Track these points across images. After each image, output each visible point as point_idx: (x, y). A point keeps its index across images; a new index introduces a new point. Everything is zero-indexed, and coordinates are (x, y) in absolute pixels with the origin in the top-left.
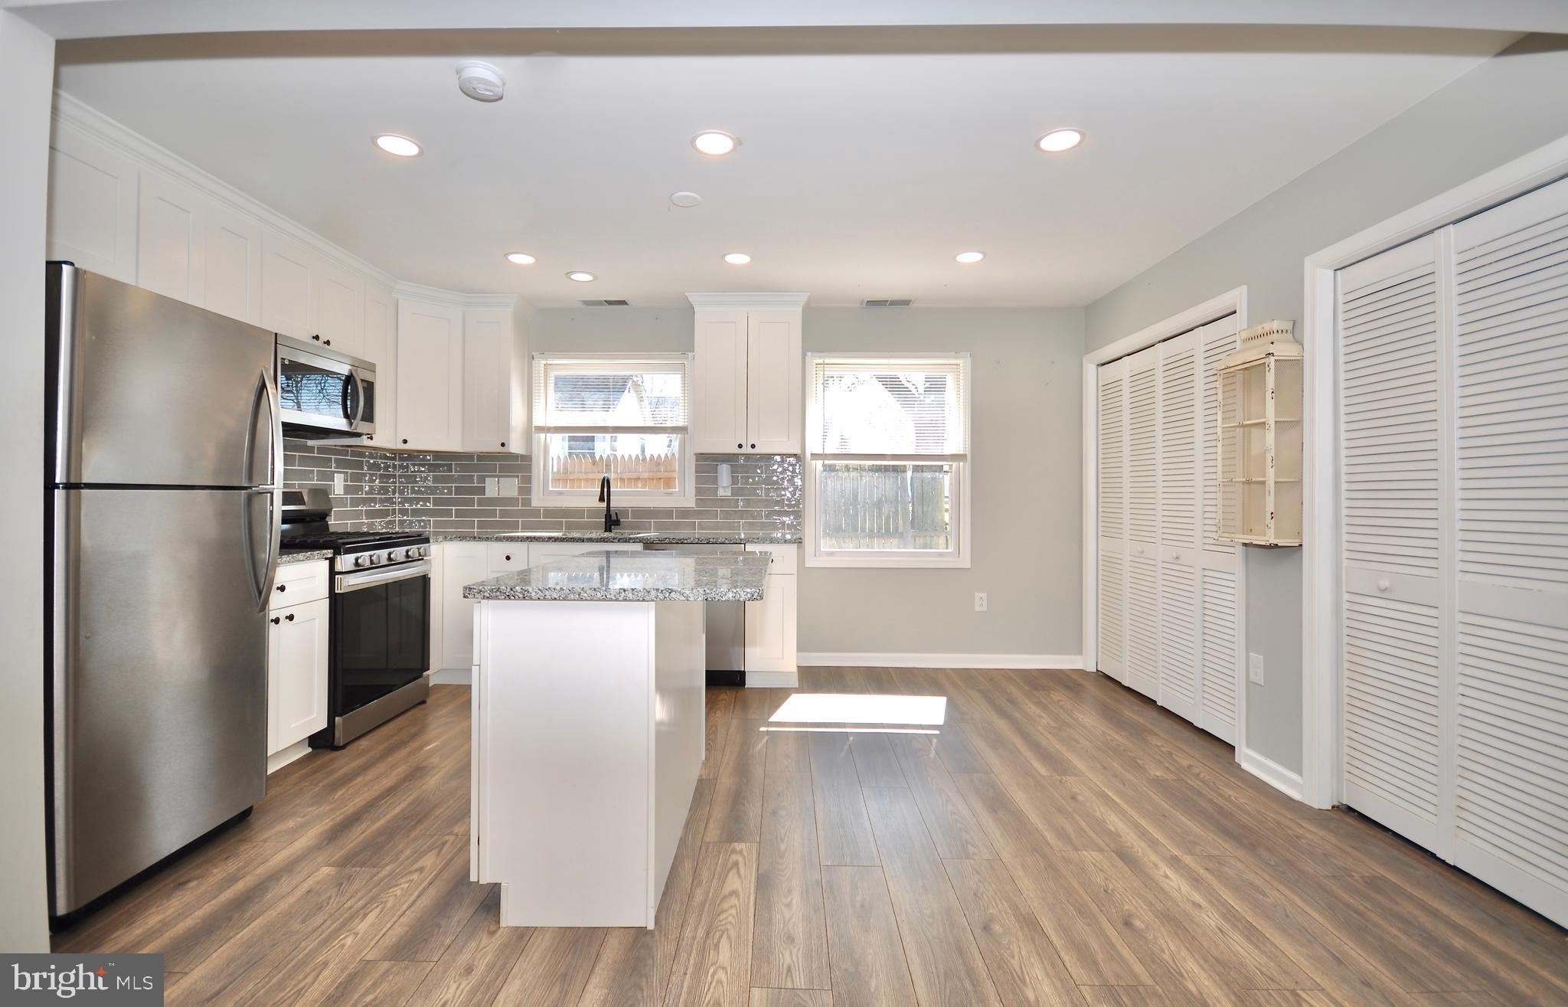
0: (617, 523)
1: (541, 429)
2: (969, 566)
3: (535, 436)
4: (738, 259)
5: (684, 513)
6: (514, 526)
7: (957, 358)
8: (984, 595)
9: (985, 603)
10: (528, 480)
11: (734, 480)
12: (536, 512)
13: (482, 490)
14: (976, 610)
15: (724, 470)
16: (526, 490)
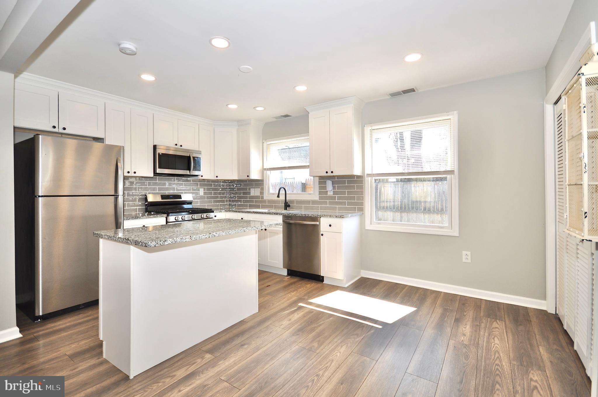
0: (289, 206)
1: (265, 169)
2: (458, 235)
3: (265, 172)
4: (301, 88)
5: (314, 202)
6: (258, 207)
7: (448, 115)
8: (469, 253)
9: (469, 257)
10: (262, 189)
11: (334, 188)
12: (265, 201)
13: (249, 193)
14: (463, 261)
15: (329, 184)
16: (262, 193)
